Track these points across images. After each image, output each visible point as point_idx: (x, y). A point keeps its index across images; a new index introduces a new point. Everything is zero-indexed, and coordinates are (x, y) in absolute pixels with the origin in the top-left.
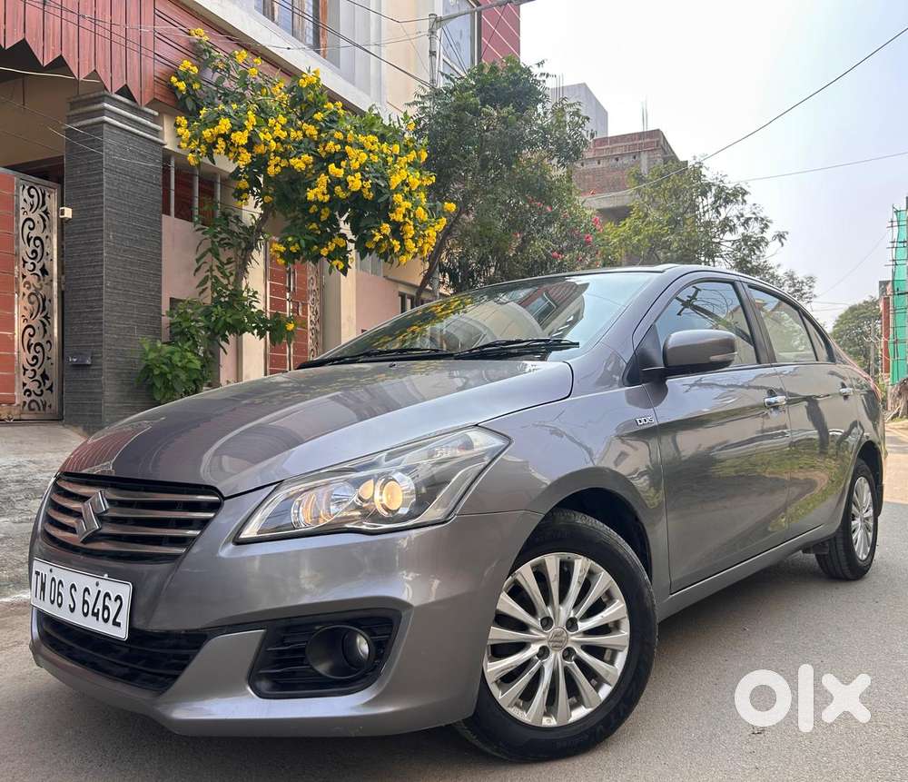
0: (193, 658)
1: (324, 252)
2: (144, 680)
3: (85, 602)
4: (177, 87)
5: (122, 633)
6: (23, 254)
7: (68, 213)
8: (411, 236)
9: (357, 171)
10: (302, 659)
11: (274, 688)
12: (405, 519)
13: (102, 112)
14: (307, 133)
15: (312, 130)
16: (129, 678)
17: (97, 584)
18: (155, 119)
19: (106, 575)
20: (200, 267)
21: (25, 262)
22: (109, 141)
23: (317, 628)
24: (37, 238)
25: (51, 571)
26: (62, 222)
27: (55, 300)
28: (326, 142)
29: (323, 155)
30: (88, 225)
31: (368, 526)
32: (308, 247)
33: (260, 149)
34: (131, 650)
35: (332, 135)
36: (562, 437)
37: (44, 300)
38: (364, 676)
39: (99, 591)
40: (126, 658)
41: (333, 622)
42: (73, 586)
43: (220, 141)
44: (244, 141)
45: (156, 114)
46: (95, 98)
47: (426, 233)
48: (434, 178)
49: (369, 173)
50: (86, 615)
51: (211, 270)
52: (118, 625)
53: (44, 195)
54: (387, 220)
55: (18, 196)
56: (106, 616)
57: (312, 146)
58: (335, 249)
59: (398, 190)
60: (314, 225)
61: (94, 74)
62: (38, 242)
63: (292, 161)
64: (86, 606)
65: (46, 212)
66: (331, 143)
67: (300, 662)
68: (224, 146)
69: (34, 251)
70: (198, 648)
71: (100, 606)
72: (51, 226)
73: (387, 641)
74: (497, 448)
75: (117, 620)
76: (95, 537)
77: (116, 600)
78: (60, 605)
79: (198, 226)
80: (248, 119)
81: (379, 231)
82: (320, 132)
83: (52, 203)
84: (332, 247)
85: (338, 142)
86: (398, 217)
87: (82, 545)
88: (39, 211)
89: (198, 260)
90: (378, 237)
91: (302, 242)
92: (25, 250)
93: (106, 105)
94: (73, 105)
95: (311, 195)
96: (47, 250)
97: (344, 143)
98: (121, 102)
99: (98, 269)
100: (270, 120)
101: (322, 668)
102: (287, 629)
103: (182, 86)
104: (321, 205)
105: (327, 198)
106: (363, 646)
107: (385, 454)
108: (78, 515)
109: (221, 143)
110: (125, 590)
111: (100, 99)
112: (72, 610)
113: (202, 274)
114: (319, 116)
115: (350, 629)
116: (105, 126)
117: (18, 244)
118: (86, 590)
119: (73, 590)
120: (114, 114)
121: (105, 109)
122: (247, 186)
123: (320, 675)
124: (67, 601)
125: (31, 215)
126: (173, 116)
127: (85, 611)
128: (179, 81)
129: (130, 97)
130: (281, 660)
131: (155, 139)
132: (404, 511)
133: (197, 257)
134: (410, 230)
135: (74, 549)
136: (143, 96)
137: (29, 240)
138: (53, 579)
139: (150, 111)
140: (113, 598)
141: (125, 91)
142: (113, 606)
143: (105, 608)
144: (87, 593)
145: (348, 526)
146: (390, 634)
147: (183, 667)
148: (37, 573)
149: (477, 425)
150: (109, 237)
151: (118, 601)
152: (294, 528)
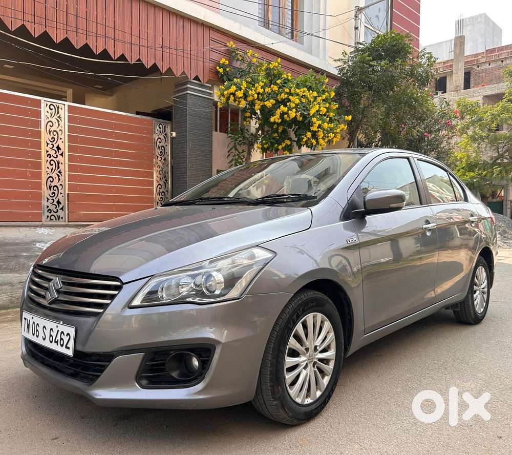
0: (107, 367)
1: (280, 147)
2: (82, 377)
3: (51, 336)
4: (219, 72)
5: (70, 353)
6: (157, 154)
7: (174, 134)
8: (321, 137)
9: (294, 108)
10: (164, 369)
11: (149, 383)
12: (218, 296)
13: (187, 89)
14: (273, 89)
15: (275, 88)
16: (74, 375)
17: (57, 327)
18: (210, 89)
19: (62, 322)
20: (230, 155)
21: (158, 157)
22: (190, 101)
23: (172, 352)
24: (162, 146)
25: (32, 318)
26: (172, 138)
27: (170, 173)
28: (281, 93)
29: (280, 100)
30: (181, 139)
31: (199, 300)
32: (272, 145)
33: (250, 99)
34: (74, 361)
35: (284, 90)
36: (303, 254)
37: (165, 173)
38: (195, 379)
39: (58, 331)
40: (71, 365)
41: (181, 350)
42: (44, 327)
43: (231, 96)
44: (241, 95)
45: (210, 86)
46: (184, 83)
47: (329, 135)
48: (337, 106)
49: (300, 108)
50: (51, 342)
51: (235, 156)
52: (68, 348)
53: (165, 127)
54: (310, 131)
55: (155, 129)
56: (62, 343)
57: (275, 96)
58: (285, 146)
59: (314, 116)
60: (276, 135)
61: (184, 73)
62: (163, 148)
63: (266, 103)
64: (51, 338)
65: (166, 134)
66: (283, 94)
67: (163, 370)
68: (233, 99)
69: (161, 152)
70: (110, 361)
71: (58, 338)
72: (168, 140)
73: (208, 361)
74: (268, 258)
75: (68, 346)
76: (55, 301)
77: (67, 336)
78: (37, 336)
79: (230, 135)
80: (242, 85)
81: (306, 136)
82: (279, 88)
83: (168, 130)
84: (284, 145)
85: (287, 93)
86: (314, 128)
87: (48, 305)
88: (163, 134)
89: (229, 152)
90: (305, 139)
91: (269, 143)
92: (158, 151)
93: (188, 86)
94: (177, 86)
95: (272, 119)
96: (166, 151)
97: (290, 94)
98: (195, 83)
99: (185, 159)
100: (256, 85)
101: (175, 374)
102: (156, 353)
103: (221, 70)
104: (279, 124)
105: (280, 121)
106: (196, 363)
107: (208, 262)
108: (47, 289)
109: (232, 97)
110: (72, 331)
111: (186, 83)
112: (44, 339)
113: (230, 158)
114: (279, 81)
115: (188, 354)
116: (188, 95)
117: (155, 150)
118: (51, 329)
119: (44, 329)
120: (192, 90)
121: (188, 87)
122: (250, 115)
123: (174, 377)
124: (41, 334)
125: (160, 136)
126: (218, 85)
127: (51, 340)
128: (220, 68)
129: (199, 80)
130: (152, 369)
131: (209, 97)
132: (217, 292)
133: (228, 150)
134: (321, 134)
135: (44, 307)
136: (204, 79)
137: (159, 147)
138: (34, 323)
139: (208, 85)
140: (65, 334)
141: (197, 78)
142: (66, 339)
143: (61, 339)
144: (51, 331)
145: (187, 300)
146: (209, 357)
147: (102, 371)
148: (25, 319)
149: (258, 246)
150: (190, 145)
151: (68, 336)
152: (160, 300)
